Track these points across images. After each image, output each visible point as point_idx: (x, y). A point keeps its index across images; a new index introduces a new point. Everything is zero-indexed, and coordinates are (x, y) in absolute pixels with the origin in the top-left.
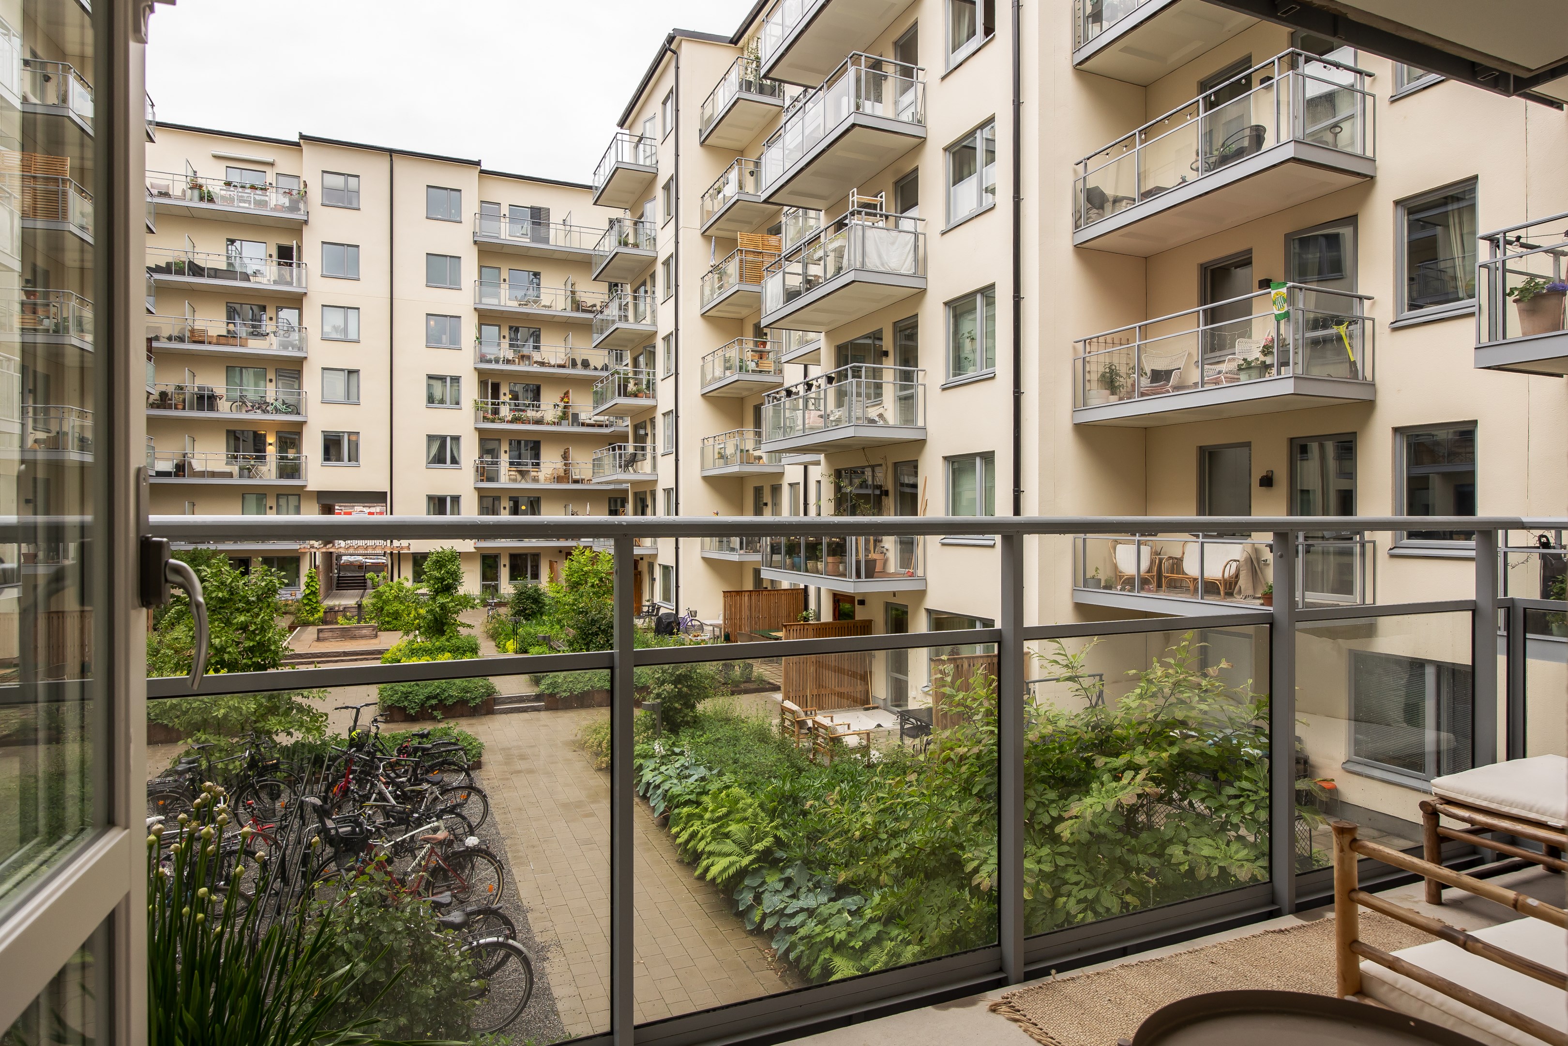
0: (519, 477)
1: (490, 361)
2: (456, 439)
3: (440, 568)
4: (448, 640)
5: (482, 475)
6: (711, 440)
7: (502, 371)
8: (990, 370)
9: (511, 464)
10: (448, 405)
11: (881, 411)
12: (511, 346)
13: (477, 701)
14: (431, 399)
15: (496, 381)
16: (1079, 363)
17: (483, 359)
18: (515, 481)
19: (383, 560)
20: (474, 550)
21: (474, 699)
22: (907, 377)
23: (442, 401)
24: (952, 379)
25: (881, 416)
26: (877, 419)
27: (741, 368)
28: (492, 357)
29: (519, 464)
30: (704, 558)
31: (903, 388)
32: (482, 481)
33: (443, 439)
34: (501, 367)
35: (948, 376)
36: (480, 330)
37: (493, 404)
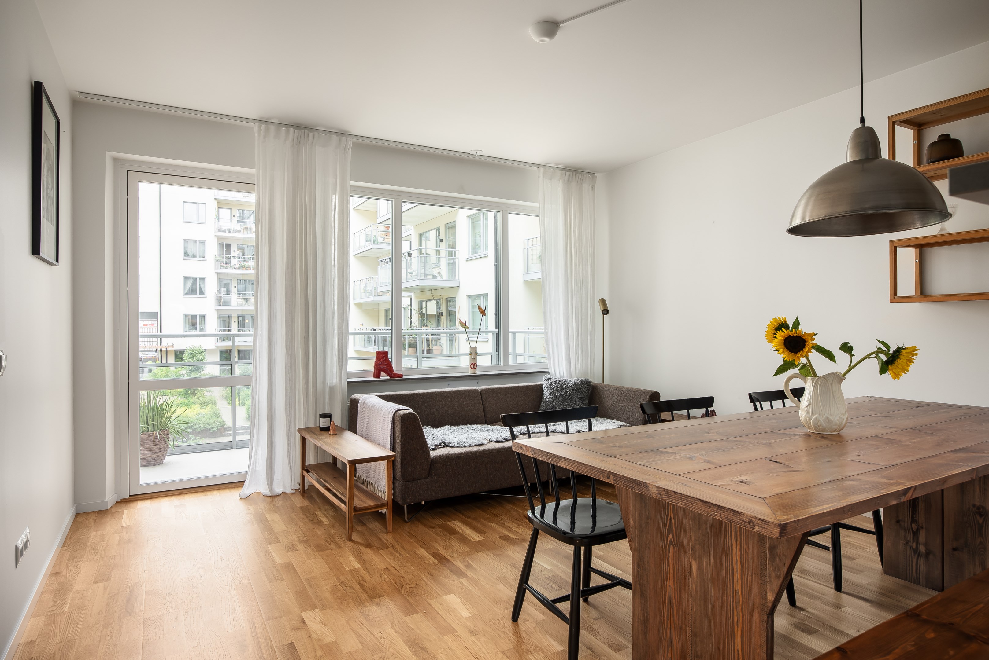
0: (244, 302)
1: (225, 231)
2: (203, 279)
3: (193, 357)
4: (198, 398)
5: (220, 301)
6: (359, 282)
7: (233, 237)
8: (485, 253)
9: (239, 294)
10: (198, 258)
11: (439, 270)
12: (238, 222)
13: (215, 429)
14: (186, 254)
15: (229, 243)
16: (526, 250)
17: (220, 230)
18: (241, 305)
19: (154, 354)
20: (214, 348)
21: (213, 428)
22: (450, 254)
23: (194, 256)
24: (471, 256)
25: (439, 273)
26: (437, 275)
27: (374, 241)
28: (226, 228)
29: (245, 294)
30: (355, 350)
31: (449, 259)
32: (220, 305)
33: (195, 279)
34: (231, 234)
35: (469, 254)
36: (218, 212)
37: (226, 257)
